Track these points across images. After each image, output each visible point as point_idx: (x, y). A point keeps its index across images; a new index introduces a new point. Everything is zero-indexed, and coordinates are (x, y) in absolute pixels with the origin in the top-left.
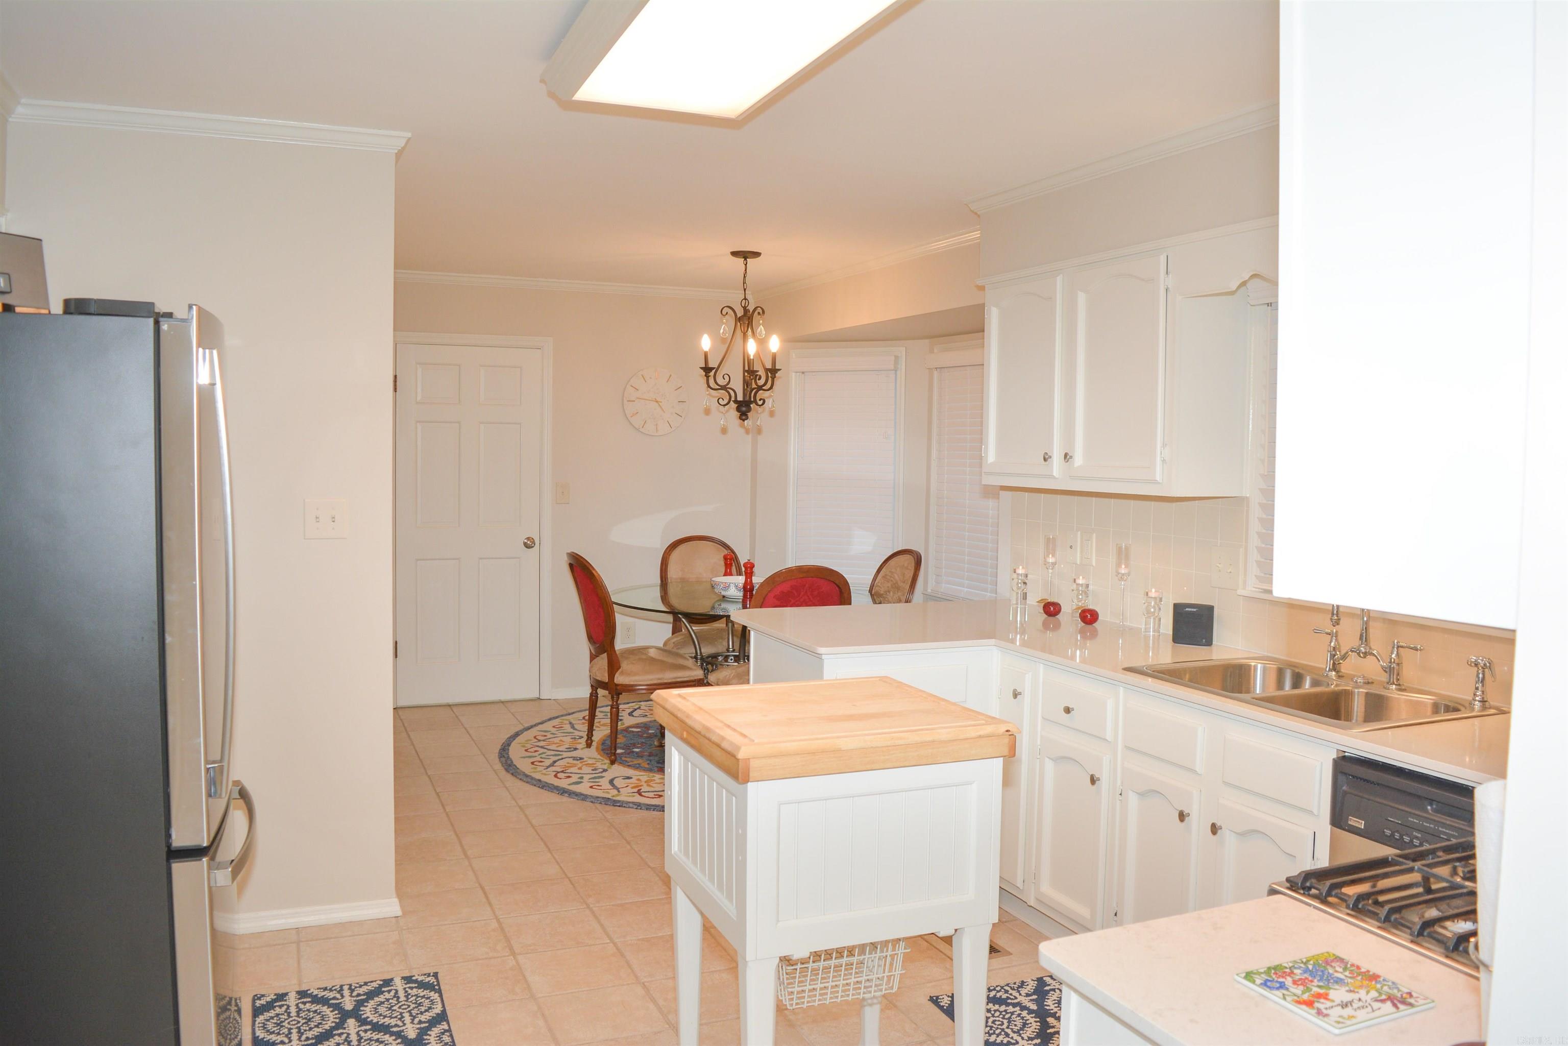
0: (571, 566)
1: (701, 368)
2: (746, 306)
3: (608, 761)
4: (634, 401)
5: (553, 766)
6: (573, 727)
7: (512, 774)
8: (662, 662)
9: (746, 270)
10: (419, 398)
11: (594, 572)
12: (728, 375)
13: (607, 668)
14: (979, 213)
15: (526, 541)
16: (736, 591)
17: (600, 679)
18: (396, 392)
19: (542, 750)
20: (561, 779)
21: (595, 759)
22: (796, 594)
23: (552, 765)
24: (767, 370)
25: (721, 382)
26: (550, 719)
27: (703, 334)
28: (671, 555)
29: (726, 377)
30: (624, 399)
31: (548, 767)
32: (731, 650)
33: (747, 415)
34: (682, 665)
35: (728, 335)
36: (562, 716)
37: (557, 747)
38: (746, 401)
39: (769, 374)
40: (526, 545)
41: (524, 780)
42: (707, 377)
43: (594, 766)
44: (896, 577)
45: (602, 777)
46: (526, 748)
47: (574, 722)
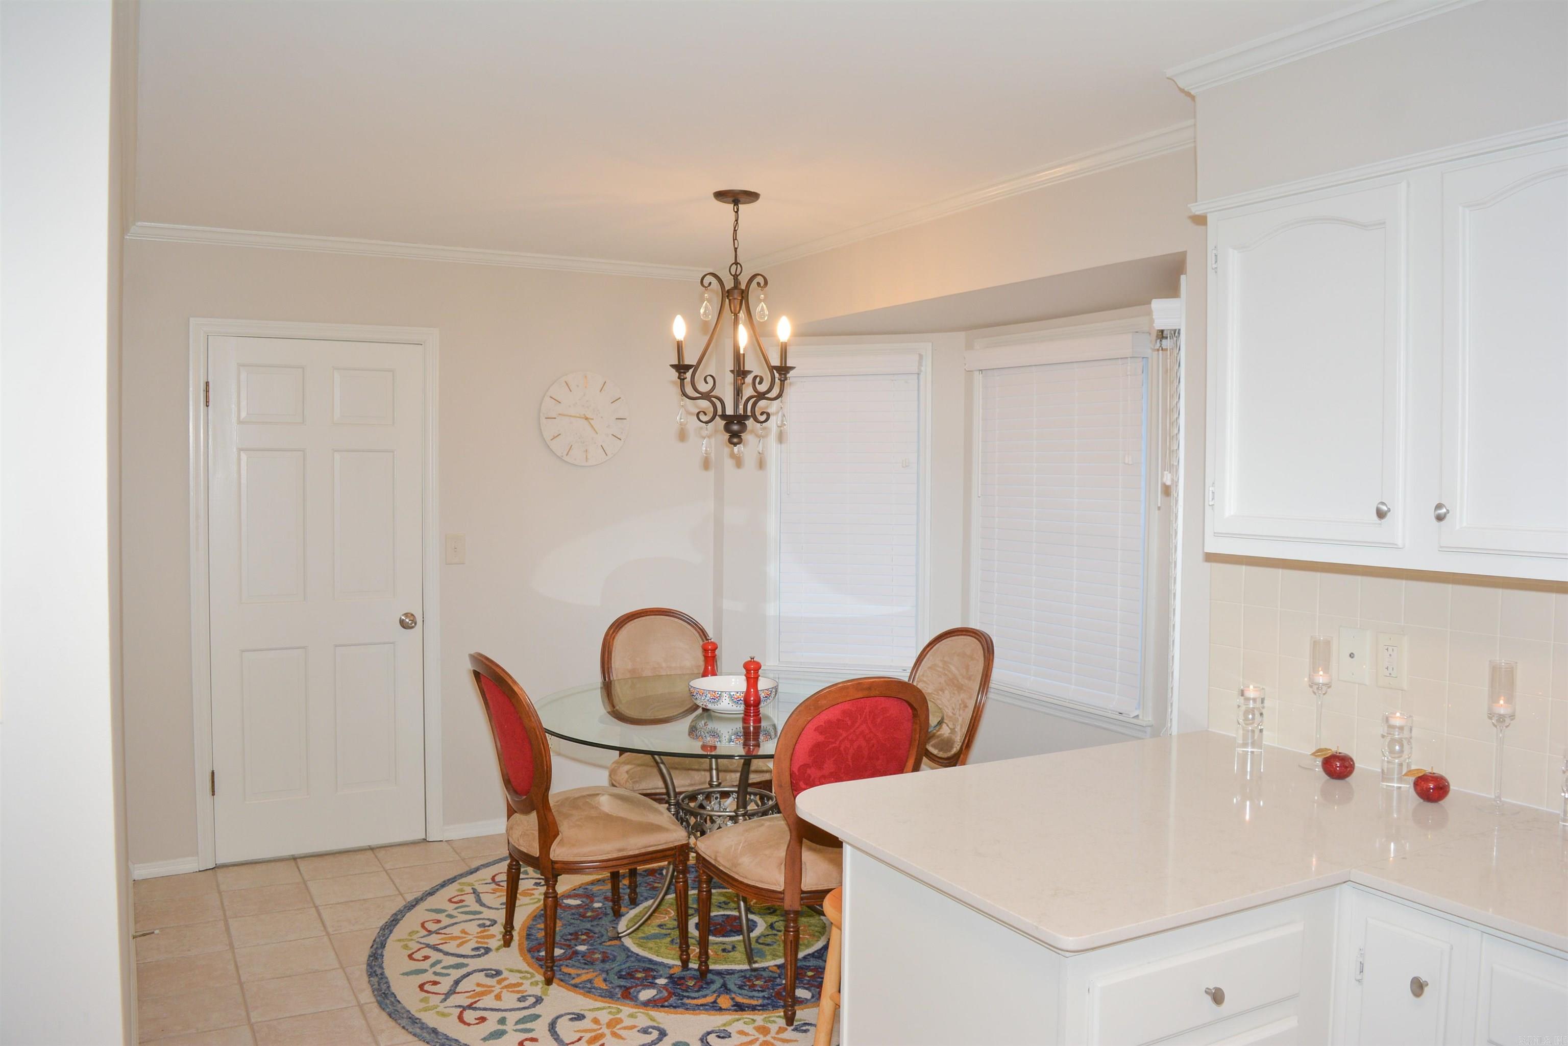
0: (477, 674)
1: (672, 366)
2: (738, 273)
3: (540, 978)
4: (555, 418)
5: (455, 993)
6: (479, 901)
7: (390, 1015)
8: (623, 820)
9: (737, 220)
10: (243, 415)
11: (516, 689)
12: (712, 376)
13: (537, 834)
14: (1193, 92)
15: (403, 618)
16: (731, 704)
17: (525, 851)
18: (207, 406)
19: (435, 956)
20: (469, 1024)
21: (520, 972)
22: (849, 723)
23: (452, 992)
24: (772, 368)
25: (704, 388)
26: (443, 885)
27: (677, 315)
28: (616, 638)
29: (709, 379)
30: (541, 415)
31: (448, 995)
32: (715, 783)
33: (740, 437)
34: (652, 824)
35: (712, 318)
36: (462, 876)
37: (459, 946)
38: (740, 415)
39: (777, 375)
40: (402, 622)
41: (410, 1030)
42: (681, 379)
43: (520, 989)
44: (953, 668)
45: (537, 1017)
46: (410, 952)
47: (480, 889)
